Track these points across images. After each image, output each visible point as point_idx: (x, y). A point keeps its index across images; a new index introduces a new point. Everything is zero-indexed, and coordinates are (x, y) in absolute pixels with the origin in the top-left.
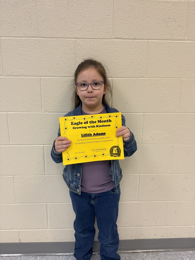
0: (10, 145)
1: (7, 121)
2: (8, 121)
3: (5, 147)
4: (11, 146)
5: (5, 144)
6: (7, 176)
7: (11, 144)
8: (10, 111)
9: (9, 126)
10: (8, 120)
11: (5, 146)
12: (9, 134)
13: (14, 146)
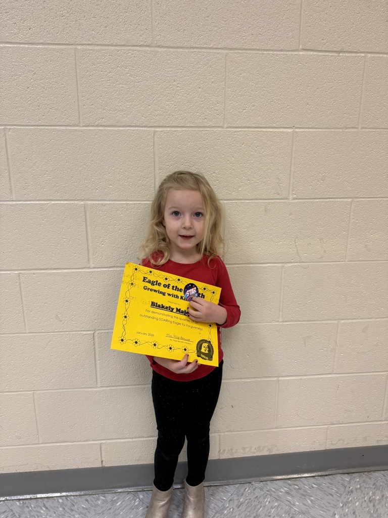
0: (89, 268)
1: (86, 219)
2: (88, 220)
3: (80, 272)
4: (92, 270)
5: (81, 266)
6: (82, 332)
7: (93, 266)
8: (91, 199)
9: (89, 230)
10: (88, 216)
11: (80, 270)
12: (88, 246)
13: (99, 271)
